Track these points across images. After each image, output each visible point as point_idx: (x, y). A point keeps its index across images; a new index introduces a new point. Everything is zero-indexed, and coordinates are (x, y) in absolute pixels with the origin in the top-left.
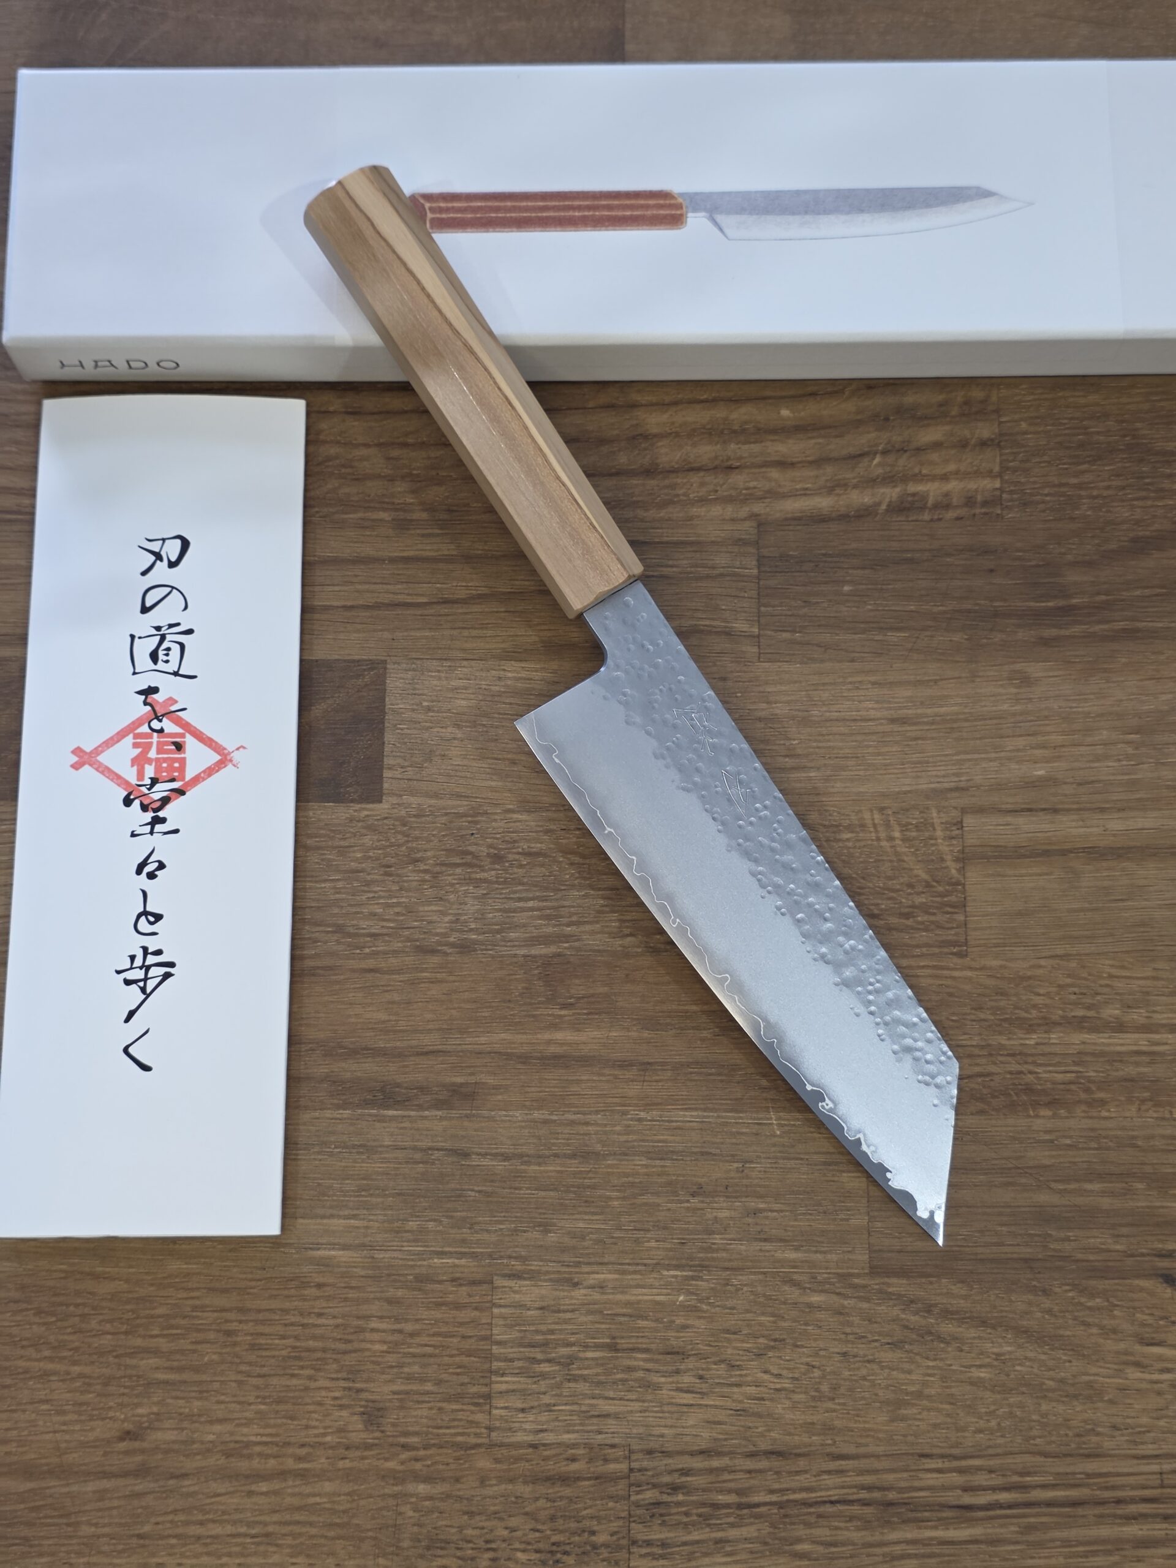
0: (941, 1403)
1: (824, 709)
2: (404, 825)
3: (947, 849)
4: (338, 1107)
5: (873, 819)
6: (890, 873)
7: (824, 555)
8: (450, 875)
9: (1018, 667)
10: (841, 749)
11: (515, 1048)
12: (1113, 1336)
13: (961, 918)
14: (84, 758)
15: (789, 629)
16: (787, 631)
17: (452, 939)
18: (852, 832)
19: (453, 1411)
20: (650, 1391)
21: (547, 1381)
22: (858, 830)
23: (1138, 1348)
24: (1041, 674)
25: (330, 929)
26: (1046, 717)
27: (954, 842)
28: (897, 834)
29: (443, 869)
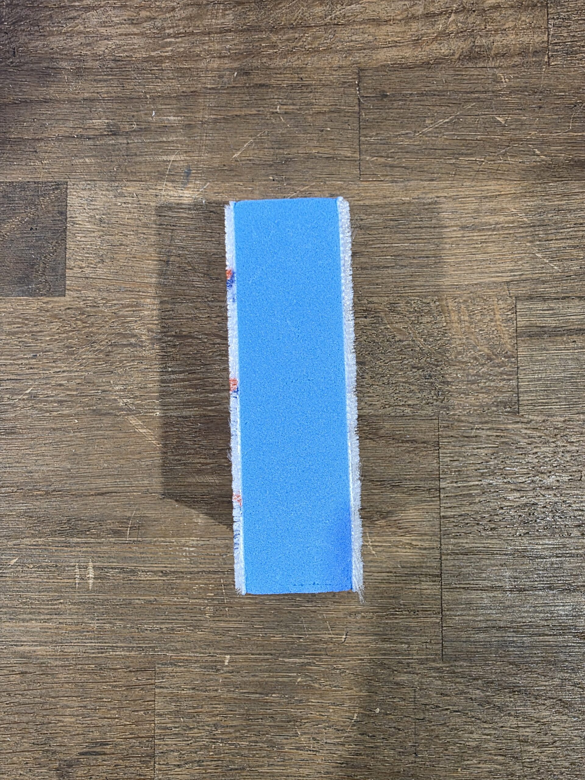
0: (495, 755)
1: (411, 219)
2: (83, 314)
3: (504, 329)
4: (35, 536)
5: (448, 306)
6: (460, 349)
7: (411, 94)
8: (119, 353)
10: (423, 251)
11: (170, 489)
13: (514, 383)
15: (383, 155)
16: (382, 157)
17: (121, 404)
18: (431, 317)
19: (126, 767)
20: (275, 749)
21: (196, 744)
22: (435, 314)
27: (510, 324)
28: (467, 318)
29: (115, 349)
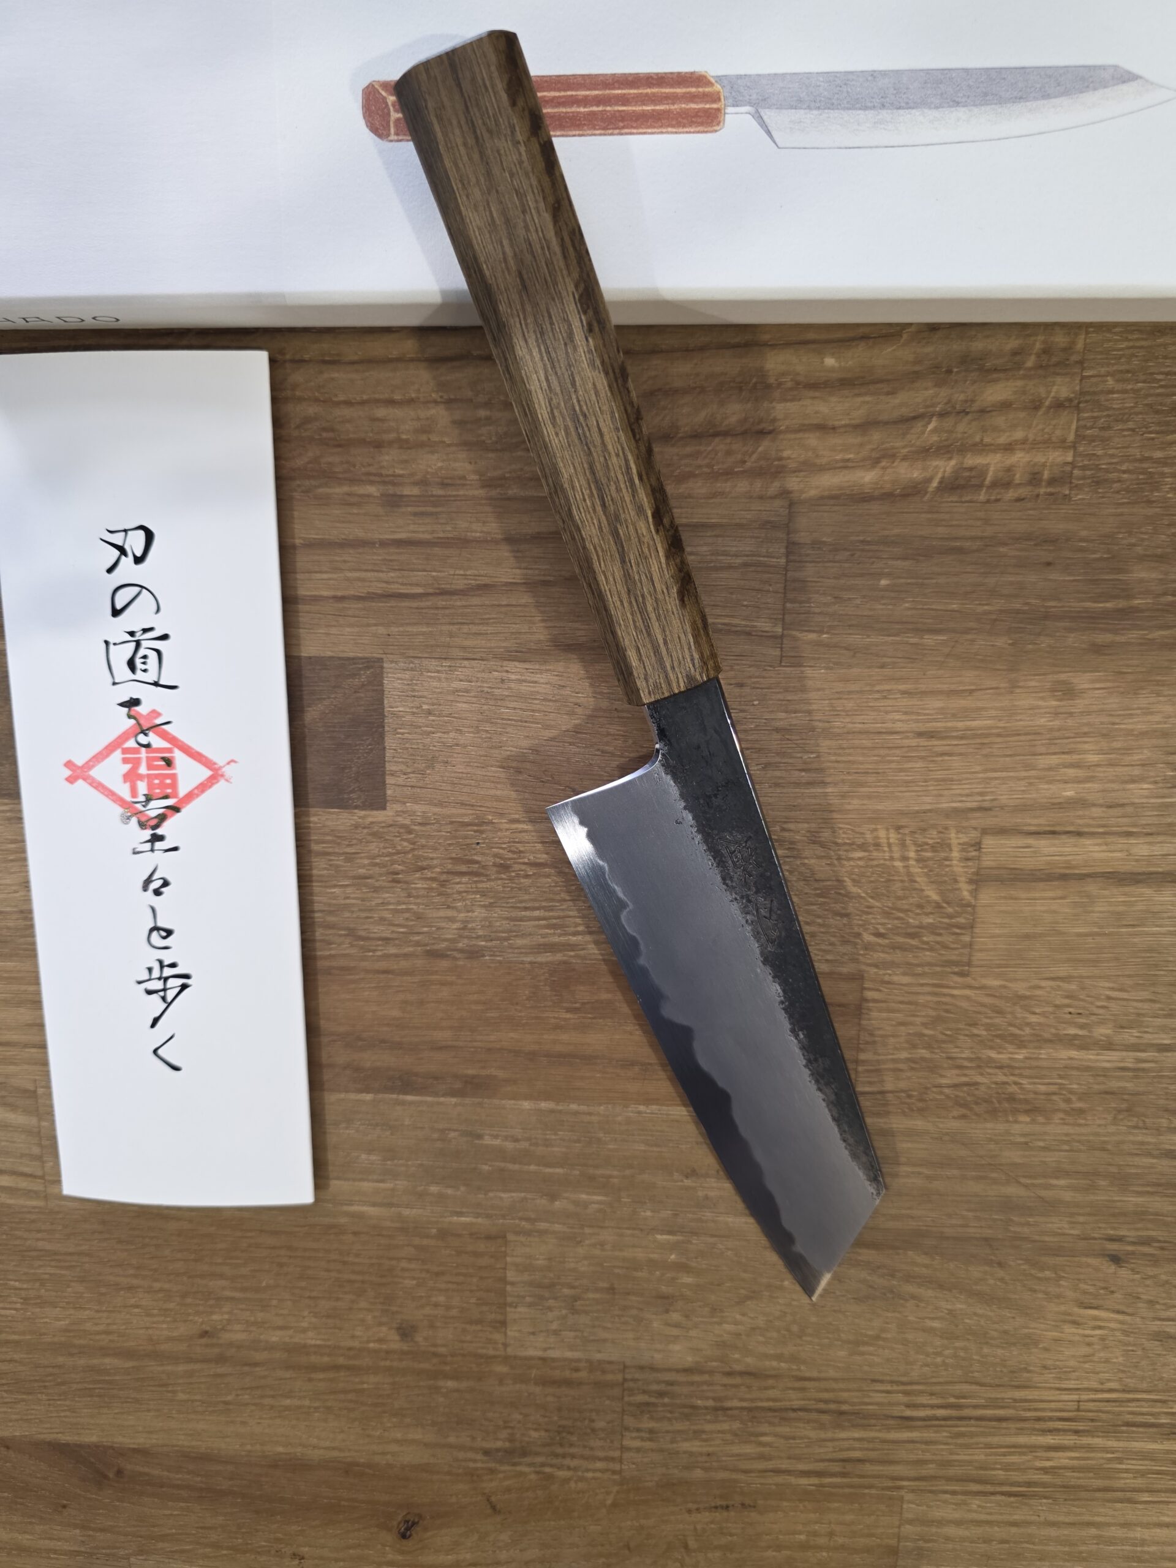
0: (896, 1344)
1: (848, 720)
2: (410, 832)
3: (961, 870)
4: (361, 1091)
5: (888, 839)
6: (900, 893)
7: (862, 542)
8: (458, 883)
9: (1063, 677)
10: (862, 763)
11: (523, 1046)
12: (1056, 1300)
13: (967, 938)
14: (77, 773)
15: (816, 629)
16: (814, 631)
17: (460, 945)
18: (865, 851)
20: (642, 1324)
21: (554, 1313)
22: (871, 848)
23: (1076, 1310)
24: (1086, 686)
25: (343, 932)
26: (1085, 733)
27: (970, 863)
28: (912, 854)
29: (450, 877)
